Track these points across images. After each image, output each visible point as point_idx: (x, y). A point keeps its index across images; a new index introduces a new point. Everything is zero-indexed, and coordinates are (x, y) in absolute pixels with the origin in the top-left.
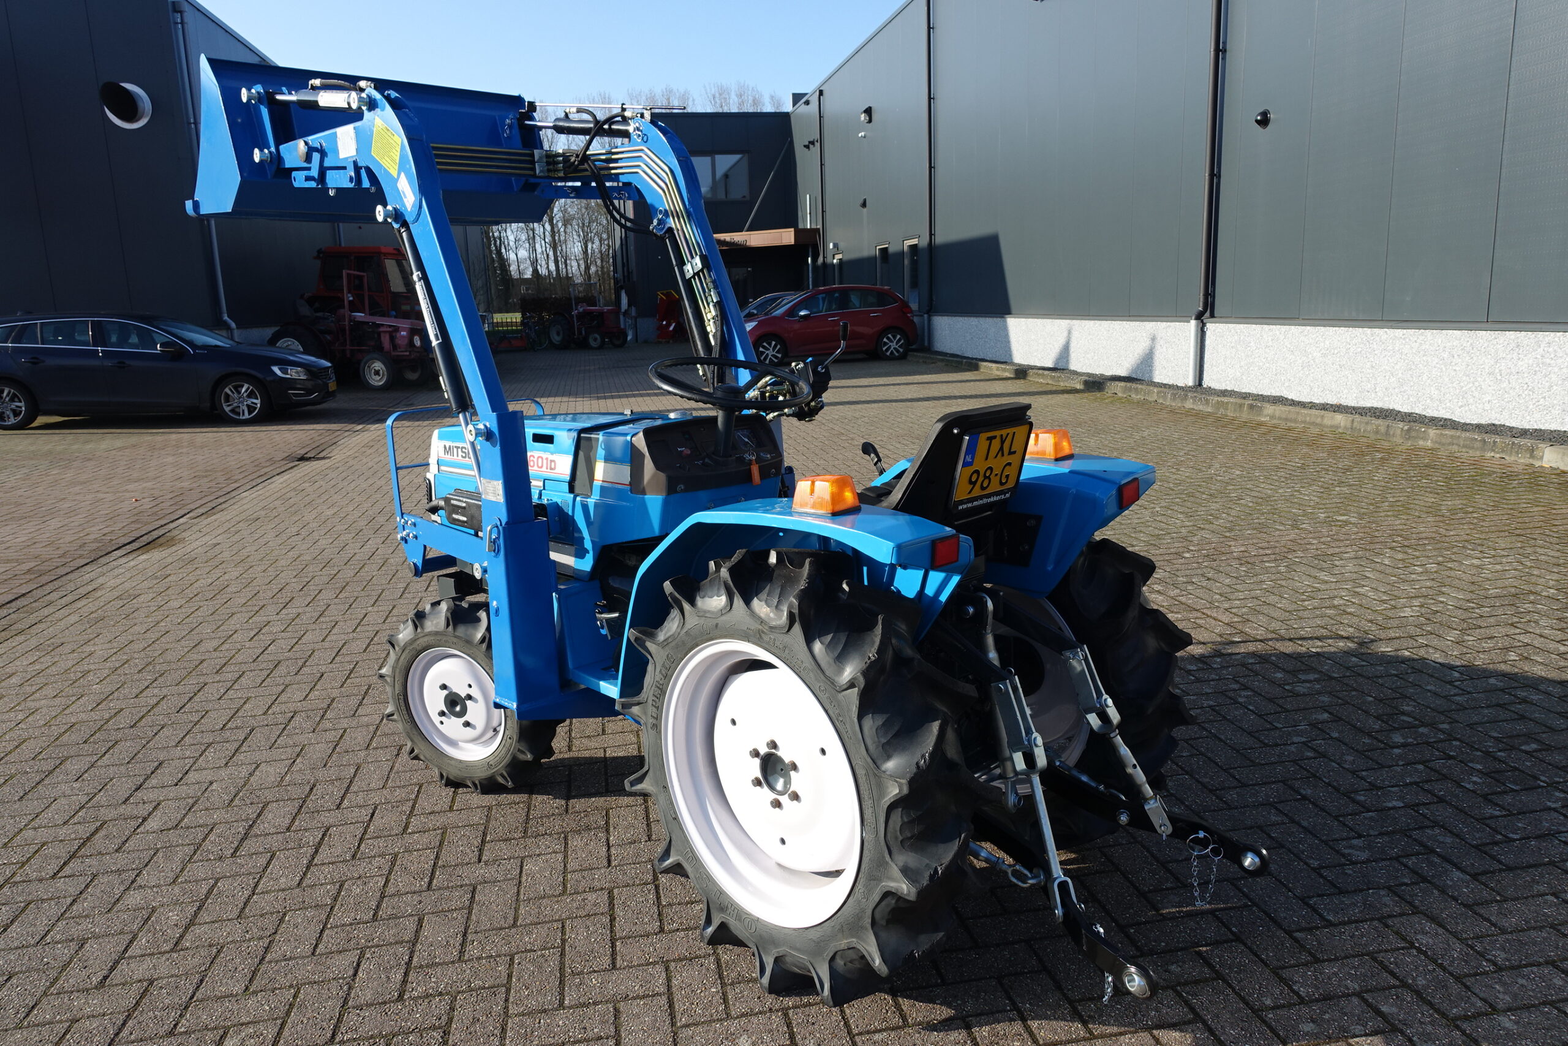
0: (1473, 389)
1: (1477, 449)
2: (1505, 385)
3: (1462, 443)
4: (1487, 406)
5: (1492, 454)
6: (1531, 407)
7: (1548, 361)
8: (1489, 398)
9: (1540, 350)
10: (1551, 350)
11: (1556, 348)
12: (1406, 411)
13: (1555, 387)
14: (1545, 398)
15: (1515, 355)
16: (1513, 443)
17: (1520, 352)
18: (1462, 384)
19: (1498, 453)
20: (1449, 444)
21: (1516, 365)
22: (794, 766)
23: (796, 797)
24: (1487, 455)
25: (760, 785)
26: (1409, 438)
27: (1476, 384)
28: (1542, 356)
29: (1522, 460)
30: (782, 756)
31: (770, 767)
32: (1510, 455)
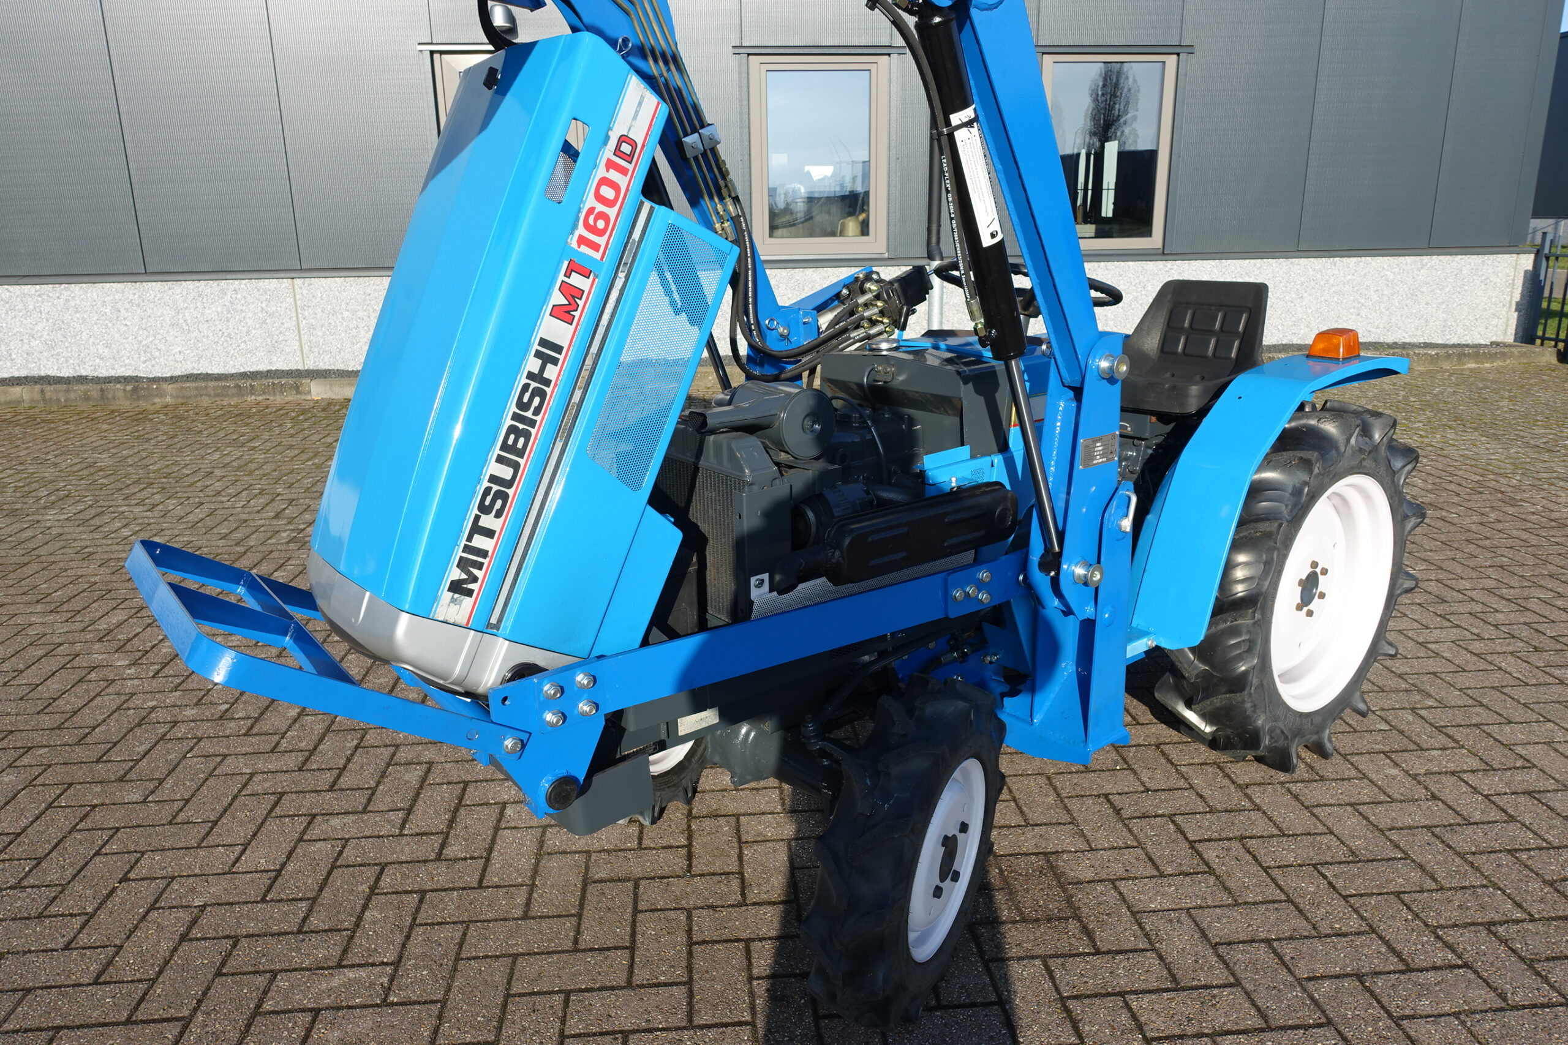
0: (157, 342)
1: (233, 396)
2: (195, 334)
3: (212, 393)
4: (180, 358)
5: (253, 397)
6: (232, 352)
7: (239, 307)
8: (179, 349)
9: (227, 297)
10: (239, 296)
11: (244, 294)
12: (67, 375)
13: (253, 331)
14: (245, 342)
15: (199, 304)
16: (273, 384)
17: (204, 300)
18: (139, 338)
19: (261, 395)
20: (196, 396)
21: (203, 314)
22: (1325, 572)
23: (1322, 596)
24: (249, 399)
25: (1299, 608)
26: (138, 398)
27: (158, 336)
28: (232, 303)
29: (291, 397)
30: (1318, 570)
31: (1310, 586)
32: (275, 394)
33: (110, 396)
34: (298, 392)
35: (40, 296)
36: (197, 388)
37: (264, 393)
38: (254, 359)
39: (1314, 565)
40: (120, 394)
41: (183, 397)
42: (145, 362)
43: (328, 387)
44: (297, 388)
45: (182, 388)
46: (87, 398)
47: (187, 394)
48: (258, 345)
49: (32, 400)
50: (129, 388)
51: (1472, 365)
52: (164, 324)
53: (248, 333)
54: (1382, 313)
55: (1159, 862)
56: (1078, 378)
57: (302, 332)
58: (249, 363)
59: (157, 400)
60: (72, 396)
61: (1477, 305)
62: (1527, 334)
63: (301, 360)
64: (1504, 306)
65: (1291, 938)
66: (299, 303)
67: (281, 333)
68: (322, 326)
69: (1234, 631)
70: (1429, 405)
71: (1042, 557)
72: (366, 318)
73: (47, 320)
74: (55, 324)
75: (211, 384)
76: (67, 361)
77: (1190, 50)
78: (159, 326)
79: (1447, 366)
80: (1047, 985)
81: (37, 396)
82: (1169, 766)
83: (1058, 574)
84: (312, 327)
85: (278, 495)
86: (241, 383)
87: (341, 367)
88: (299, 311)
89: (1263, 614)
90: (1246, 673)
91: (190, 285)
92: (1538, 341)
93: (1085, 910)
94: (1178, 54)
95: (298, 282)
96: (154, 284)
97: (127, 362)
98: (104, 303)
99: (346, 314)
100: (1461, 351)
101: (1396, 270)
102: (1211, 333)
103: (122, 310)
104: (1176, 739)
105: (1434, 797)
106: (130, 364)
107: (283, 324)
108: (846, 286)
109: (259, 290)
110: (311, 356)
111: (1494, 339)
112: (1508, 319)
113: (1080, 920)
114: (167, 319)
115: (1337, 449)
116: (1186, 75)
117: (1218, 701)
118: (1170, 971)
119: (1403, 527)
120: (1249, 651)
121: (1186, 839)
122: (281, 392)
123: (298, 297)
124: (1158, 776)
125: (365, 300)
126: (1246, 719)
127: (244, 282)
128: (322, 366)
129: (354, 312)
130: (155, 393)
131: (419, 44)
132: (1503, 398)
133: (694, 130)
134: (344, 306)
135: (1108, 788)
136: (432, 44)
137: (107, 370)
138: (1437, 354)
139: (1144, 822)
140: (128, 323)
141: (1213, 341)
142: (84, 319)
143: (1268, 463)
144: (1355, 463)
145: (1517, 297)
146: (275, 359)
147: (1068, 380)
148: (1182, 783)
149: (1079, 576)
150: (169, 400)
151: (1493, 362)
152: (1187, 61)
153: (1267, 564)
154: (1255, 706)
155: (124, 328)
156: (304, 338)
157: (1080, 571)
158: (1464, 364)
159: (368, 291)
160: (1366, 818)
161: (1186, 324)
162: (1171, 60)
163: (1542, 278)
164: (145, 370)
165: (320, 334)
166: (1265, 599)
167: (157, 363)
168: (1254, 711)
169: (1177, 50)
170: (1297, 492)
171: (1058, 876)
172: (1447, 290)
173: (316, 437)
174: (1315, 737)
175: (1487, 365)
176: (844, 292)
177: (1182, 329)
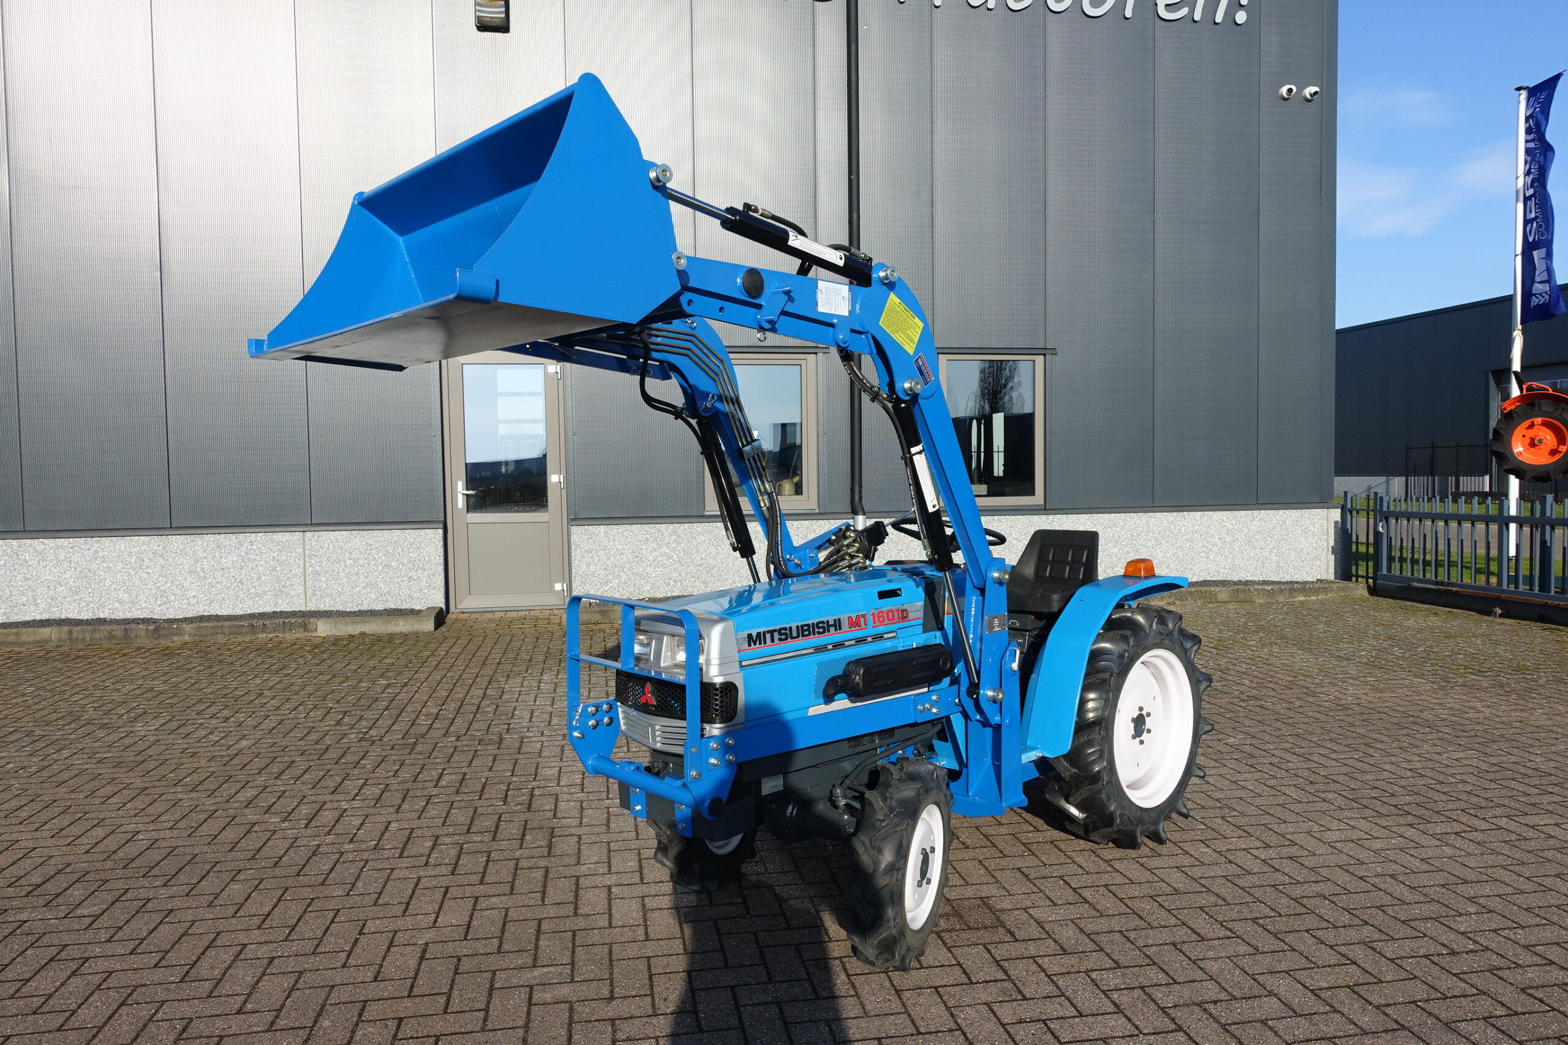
0: (174, 587)
1: (247, 633)
2: (210, 580)
3: (227, 631)
4: (193, 601)
5: (264, 635)
6: (243, 596)
7: (253, 557)
8: (193, 594)
9: (244, 548)
10: (254, 547)
11: (259, 545)
12: (86, 617)
13: (264, 578)
14: (255, 587)
15: (217, 554)
16: (284, 623)
17: (222, 551)
18: (158, 585)
19: (272, 633)
20: (212, 634)
21: (219, 563)
22: (1149, 715)
23: (1149, 731)
24: (260, 636)
25: (1134, 737)
26: (159, 637)
27: (175, 583)
28: (247, 553)
29: (299, 634)
30: (1144, 713)
31: (1139, 723)
32: (284, 632)
33: (132, 636)
34: (306, 630)
35: (72, 548)
36: (213, 627)
37: (275, 631)
38: (261, 602)
39: (1141, 709)
40: (143, 633)
41: (200, 636)
42: (160, 606)
43: (333, 625)
44: (305, 627)
45: (200, 627)
46: (111, 637)
47: (204, 632)
48: (266, 589)
49: (60, 640)
50: (151, 628)
51: (1302, 598)
52: (183, 572)
53: (259, 578)
54: (1227, 557)
55: (1053, 899)
56: (982, 583)
57: (308, 578)
58: (256, 606)
59: (176, 638)
60: (97, 636)
61: (1302, 550)
62: (1345, 572)
63: (304, 603)
64: (1323, 550)
65: (1135, 929)
66: (307, 552)
67: (288, 579)
68: (326, 572)
69: (1090, 744)
70: (1262, 628)
71: (968, 688)
72: (366, 565)
73: (75, 569)
74: (81, 573)
75: (227, 623)
76: (88, 605)
77: (1054, 351)
78: (178, 573)
79: (1281, 599)
80: (987, 956)
81: (65, 636)
82: (1060, 852)
83: (978, 696)
84: (317, 573)
85: (331, 708)
86: (254, 622)
87: (341, 608)
88: (307, 559)
89: (1107, 733)
90: (1099, 771)
91: (211, 538)
92: (1354, 579)
93: (1008, 923)
94: (1045, 355)
95: (309, 535)
96: (178, 537)
97: (143, 605)
98: (130, 554)
99: (349, 562)
100: (1293, 587)
101: (1234, 522)
102: (1066, 563)
103: (146, 560)
104: (1064, 838)
105: (1230, 862)
106: (147, 608)
107: (291, 571)
108: (835, 534)
109: (272, 542)
110: (314, 599)
111: (1319, 577)
112: (1328, 561)
113: (1005, 927)
114: (187, 567)
115: (1145, 631)
116: (1052, 370)
117: (1084, 793)
118: (1061, 947)
119: (1198, 689)
120: (1101, 757)
121: (1071, 887)
122: (291, 630)
123: (307, 547)
124: (1054, 857)
125: (367, 550)
126: (1104, 806)
127: (260, 535)
128: (323, 607)
129: (356, 560)
130: (175, 632)
132: (1320, 622)
133: (748, 443)
134: (347, 556)
135: (1019, 865)
137: (124, 613)
138: (1272, 589)
139: (1043, 880)
140: (150, 571)
141: (1068, 568)
142: (109, 568)
143: (1100, 638)
144: (1158, 641)
145: (1332, 543)
146: (280, 601)
147: (977, 584)
148: (1068, 860)
149: (990, 697)
150: (187, 638)
151: (1318, 595)
152: (1051, 360)
153: (1106, 700)
154: (1108, 796)
155: (145, 576)
156: (309, 583)
157: (990, 693)
158: (1295, 597)
159: (371, 542)
160: (1186, 874)
161: (1050, 558)
162: (1040, 360)
163: (1349, 527)
164: (160, 612)
165: (324, 579)
166: (1107, 723)
167: (171, 606)
168: (1108, 801)
169: (1043, 352)
170: (1121, 656)
171: (990, 909)
172: (1276, 537)
173: (340, 666)
174: (1152, 828)
175: (1313, 598)
176: (833, 537)
177: (1048, 560)
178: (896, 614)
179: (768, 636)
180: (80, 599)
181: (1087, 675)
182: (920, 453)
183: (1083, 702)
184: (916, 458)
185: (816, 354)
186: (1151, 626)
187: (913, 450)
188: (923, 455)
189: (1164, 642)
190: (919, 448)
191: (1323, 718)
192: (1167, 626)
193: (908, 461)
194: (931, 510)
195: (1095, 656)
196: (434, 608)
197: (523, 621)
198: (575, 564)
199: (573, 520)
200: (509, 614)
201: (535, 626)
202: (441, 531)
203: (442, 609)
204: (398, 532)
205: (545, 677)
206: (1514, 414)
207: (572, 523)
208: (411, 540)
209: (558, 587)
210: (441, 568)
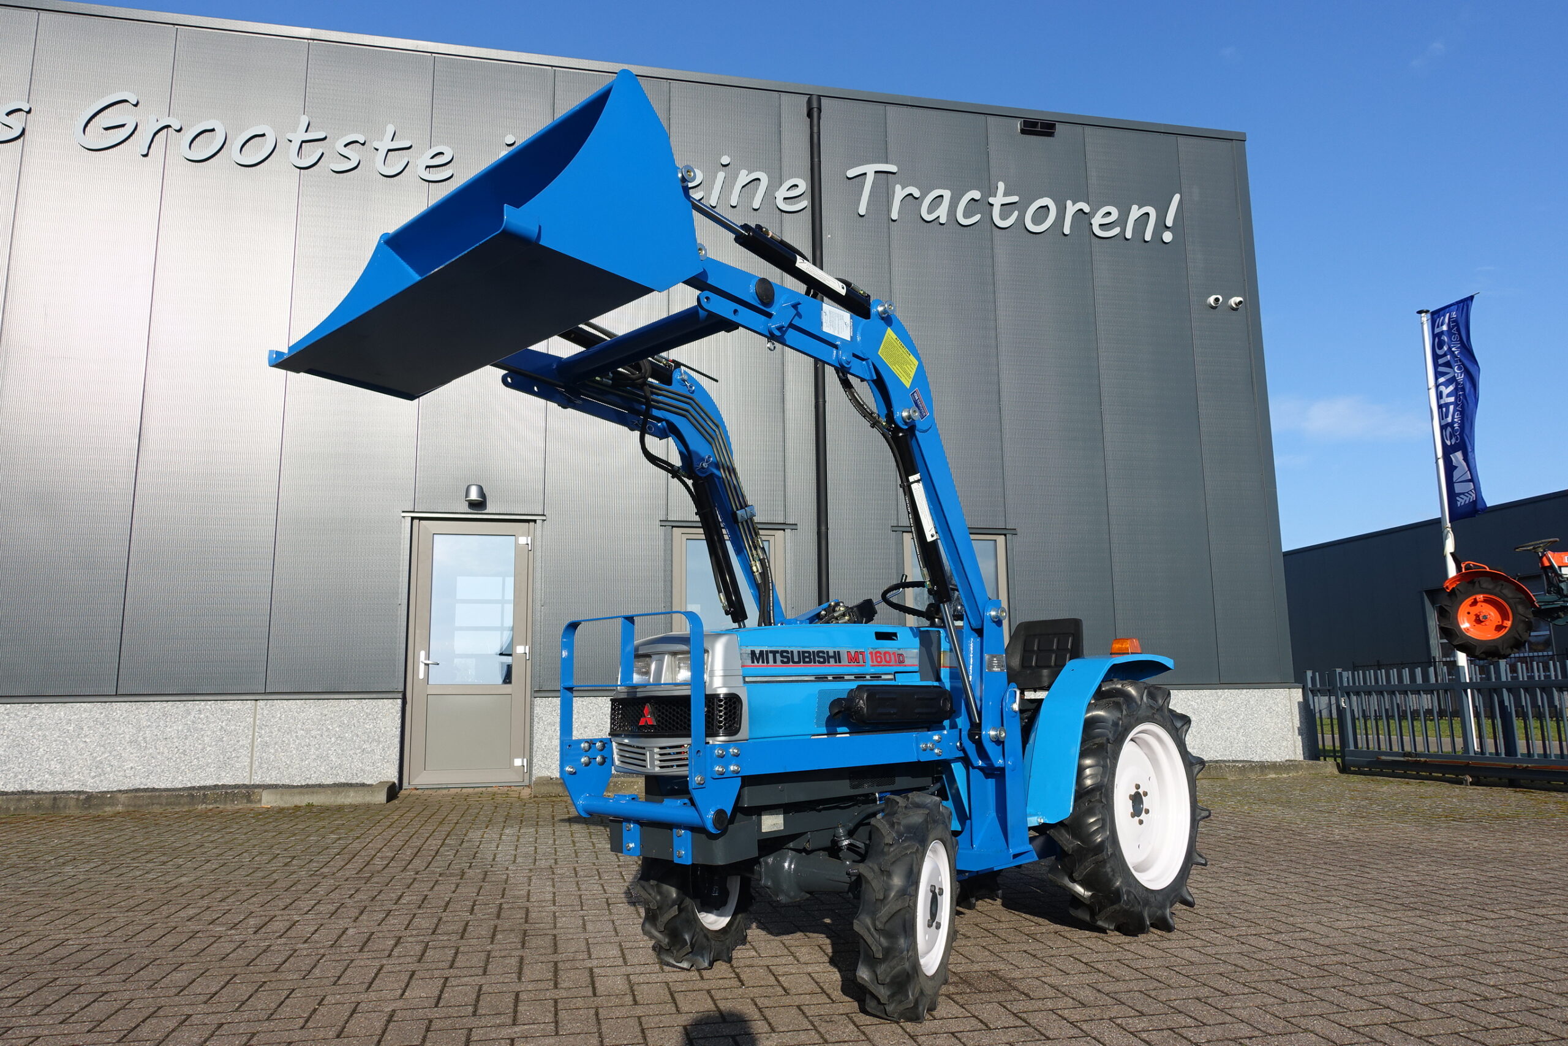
0: (111, 758)
1: (185, 804)
2: (151, 751)
3: (164, 801)
4: (129, 773)
5: (204, 806)
6: (183, 768)
7: (200, 726)
8: (132, 765)
9: (191, 717)
10: (202, 716)
11: (208, 714)
12: (12, 789)
13: (208, 749)
14: (198, 758)
15: (162, 723)
16: (226, 793)
17: (168, 720)
18: (95, 755)
19: (212, 804)
20: (148, 805)
21: (163, 732)
22: (1146, 794)
23: (1147, 812)
24: (199, 807)
25: (1133, 816)
26: (90, 807)
27: (114, 753)
28: (193, 722)
29: (240, 805)
30: (1141, 791)
31: (1137, 799)
32: (225, 803)
33: (61, 805)
34: (249, 801)
35: (8, 714)
36: (150, 797)
37: (216, 802)
38: (203, 775)
39: (1138, 787)
40: (73, 803)
41: (135, 806)
42: (93, 777)
43: (278, 797)
44: (248, 797)
45: (135, 797)
46: (37, 807)
47: (140, 803)
48: (210, 761)
50: (83, 797)
51: (1274, 776)
52: (123, 742)
53: (203, 749)
54: (1195, 736)
55: (1065, 970)
56: (980, 623)
57: (255, 749)
58: (198, 778)
59: (108, 809)
60: (22, 806)
61: (1268, 730)
62: (1313, 751)
63: (248, 776)
64: (1289, 730)
65: (1155, 989)
66: (258, 722)
67: (234, 750)
68: (276, 744)
69: (1091, 812)
70: (1239, 794)
71: (969, 731)
72: (318, 737)
73: (8, 737)
74: (14, 741)
75: (165, 793)
76: (16, 776)
77: (1014, 532)
78: (118, 742)
79: (1253, 776)
82: (1065, 939)
83: (980, 737)
84: (266, 744)
85: (278, 854)
86: (194, 793)
87: (287, 782)
88: (257, 729)
89: (1107, 801)
90: (1102, 842)
91: (158, 705)
92: (1322, 758)
93: (1020, 988)
94: (1005, 535)
95: (261, 703)
96: (123, 704)
97: (76, 777)
98: (69, 722)
99: (301, 733)
100: (1263, 767)
101: (1199, 701)
102: (1052, 651)
103: (85, 728)
104: (1068, 930)
105: (1242, 943)
106: (79, 780)
107: (238, 741)
108: (824, 610)
109: (222, 711)
110: (259, 773)
111: (1287, 758)
112: (1295, 742)
113: (1017, 990)
114: (128, 736)
115: (1136, 703)
116: (1013, 549)
117: (1088, 866)
118: (1080, 1002)
120: (1103, 827)
121: (1082, 962)
122: (233, 801)
123: (258, 717)
124: (1060, 942)
125: (321, 720)
126: (1109, 882)
127: (209, 703)
128: (268, 781)
129: (308, 731)
130: (108, 802)
131: (403, 512)
132: (1295, 790)
133: (742, 508)
134: (299, 726)
135: (1025, 949)
136: (414, 512)
137: (54, 785)
138: (1243, 766)
139: (1052, 958)
140: (88, 740)
141: (1053, 656)
142: (45, 736)
143: (1092, 706)
144: (1149, 714)
145: (1297, 724)
146: (223, 774)
147: (974, 625)
148: (1076, 945)
149: (993, 737)
150: (120, 808)
151: (1288, 773)
152: (1012, 539)
153: (1104, 767)
154: (1113, 870)
155: (82, 745)
156: (256, 755)
157: (992, 733)
158: (1266, 775)
159: (325, 712)
160: (1200, 952)
161: (1036, 648)
162: (1001, 540)
163: (1312, 707)
164: (93, 784)
165: (273, 751)
166: (1107, 790)
167: (106, 779)
168: (1113, 875)
169: (1003, 532)
170: (1115, 724)
171: (999, 978)
172: (1242, 717)
173: (285, 826)
174: (1159, 913)
175: (1285, 776)
176: (823, 613)
177: (1034, 651)
178: (892, 656)
179: (771, 656)
180: (9, 770)
181: (1083, 742)
182: (918, 481)
183: (1081, 769)
184: (914, 487)
185: (784, 530)
186: (1142, 698)
187: (912, 478)
188: (921, 484)
189: (1156, 716)
190: (917, 477)
191: (1314, 850)
192: (1157, 702)
193: (906, 489)
194: (929, 539)
195: (1090, 724)
196: (387, 782)
197: (479, 795)
198: (537, 737)
199: (536, 691)
200: (464, 790)
201: (493, 799)
202: (399, 701)
203: (394, 784)
204: (355, 702)
205: (507, 831)
206: (1457, 592)
207: (536, 695)
208: (368, 711)
209: (518, 762)
210: (397, 740)
